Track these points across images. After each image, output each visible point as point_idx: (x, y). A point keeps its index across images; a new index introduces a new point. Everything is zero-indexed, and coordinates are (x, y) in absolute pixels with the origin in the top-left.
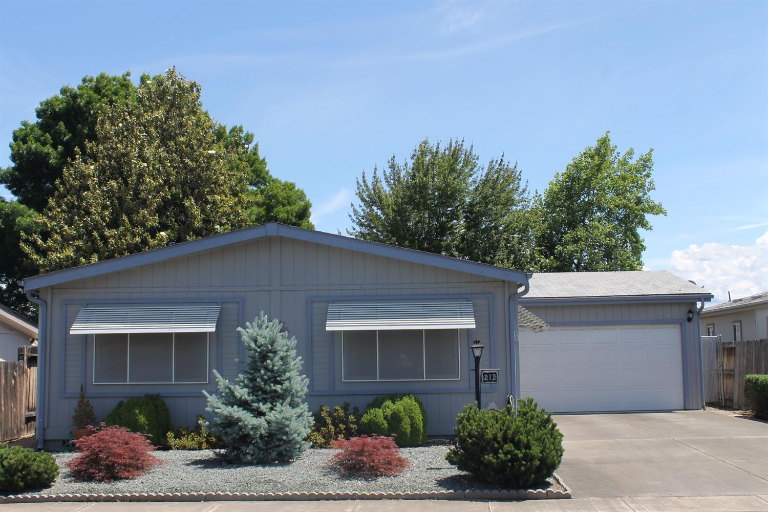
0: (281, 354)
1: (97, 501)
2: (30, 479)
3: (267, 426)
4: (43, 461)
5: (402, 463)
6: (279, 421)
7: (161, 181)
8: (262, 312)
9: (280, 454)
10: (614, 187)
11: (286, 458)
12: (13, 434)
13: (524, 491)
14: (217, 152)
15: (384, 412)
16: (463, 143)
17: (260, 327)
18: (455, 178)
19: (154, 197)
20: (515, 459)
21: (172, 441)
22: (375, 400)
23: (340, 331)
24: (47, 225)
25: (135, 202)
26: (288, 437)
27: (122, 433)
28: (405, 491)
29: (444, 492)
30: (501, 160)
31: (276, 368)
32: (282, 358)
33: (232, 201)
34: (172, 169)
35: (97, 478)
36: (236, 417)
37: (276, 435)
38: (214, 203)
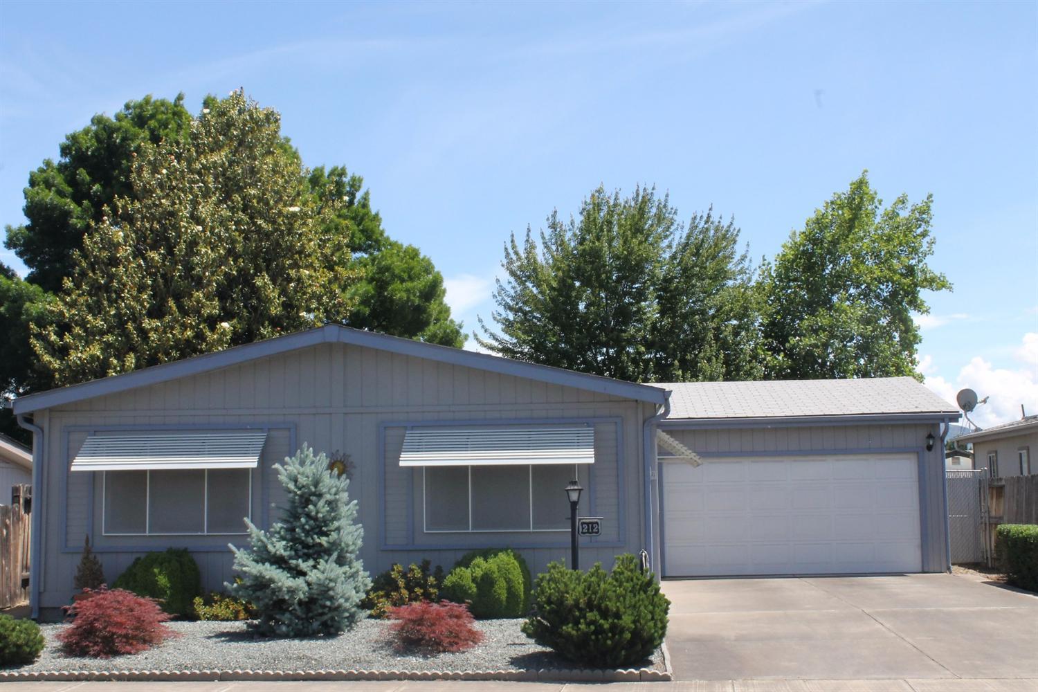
0: (328, 497)
1: (89, 681)
2: (8, 653)
3: (306, 588)
4: (24, 631)
5: (474, 638)
6: (322, 582)
7: (221, 251)
8: (305, 444)
9: (324, 624)
10: (874, 252)
11: (332, 630)
12: (4, 601)
13: (611, 671)
14: (302, 209)
15: (473, 573)
16: (654, 191)
17: (302, 463)
18: (641, 243)
19: (213, 274)
20: (599, 630)
21: (202, 610)
22: (464, 557)
23: (421, 468)
24: (64, 315)
25: (186, 282)
26: (332, 603)
27: (125, 597)
28: (466, 670)
29: (514, 671)
30: (708, 214)
31: (320, 515)
32: (329, 503)
33: (324, 276)
34: (237, 233)
35: (92, 653)
36: (267, 577)
37: (317, 599)
38: (299, 280)
